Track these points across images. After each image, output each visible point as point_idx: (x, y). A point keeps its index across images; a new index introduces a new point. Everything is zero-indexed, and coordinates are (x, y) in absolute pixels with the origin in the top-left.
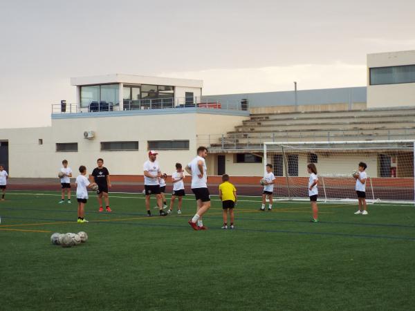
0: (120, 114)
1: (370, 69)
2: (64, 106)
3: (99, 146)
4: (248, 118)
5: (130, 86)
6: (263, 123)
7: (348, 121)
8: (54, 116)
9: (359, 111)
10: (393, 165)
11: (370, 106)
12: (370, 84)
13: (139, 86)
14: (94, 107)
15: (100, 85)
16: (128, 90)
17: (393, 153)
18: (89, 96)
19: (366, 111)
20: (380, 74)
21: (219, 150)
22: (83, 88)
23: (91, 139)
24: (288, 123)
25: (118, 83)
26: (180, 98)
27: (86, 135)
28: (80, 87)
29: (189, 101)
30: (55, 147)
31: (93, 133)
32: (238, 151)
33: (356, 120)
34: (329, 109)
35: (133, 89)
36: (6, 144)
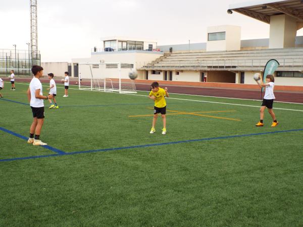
0: (116, 53)
1: (208, 34)
2: (95, 50)
3: (105, 66)
4: (163, 55)
5: (122, 41)
6: (168, 57)
8: (92, 54)
9: (202, 52)
10: (205, 76)
11: (207, 50)
12: (208, 40)
13: (126, 42)
14: (107, 50)
15: (111, 41)
16: (121, 43)
17: (205, 71)
18: (108, 45)
19: (205, 52)
22: (106, 42)
26: (146, 47)
27: (101, 61)
28: (104, 41)
30: (92, 66)
31: (103, 60)
35: (123, 43)
36: (78, 64)
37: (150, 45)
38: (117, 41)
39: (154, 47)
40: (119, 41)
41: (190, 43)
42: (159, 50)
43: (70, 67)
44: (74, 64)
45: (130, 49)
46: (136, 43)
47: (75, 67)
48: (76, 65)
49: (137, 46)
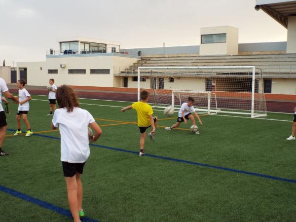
0: (79, 56)
1: (202, 35)
2: (52, 52)
3: (67, 71)
4: (140, 59)
5: (85, 43)
6: (147, 62)
7: (190, 61)
8: (47, 56)
9: (196, 57)
10: (213, 84)
11: (201, 54)
12: (202, 43)
13: (89, 43)
14: (66, 52)
15: (70, 42)
16: (83, 45)
17: (213, 78)
18: (66, 47)
19: (199, 57)
20: (207, 38)
21: (124, 75)
22: (62, 44)
23: (64, 68)
24: (159, 62)
25: (78, 41)
26: (109, 50)
27: (61, 66)
28: (61, 43)
30: (47, 71)
31: (64, 65)
32: (134, 75)
33: (194, 61)
34: (180, 56)
35: (86, 44)
36: (26, 69)
37: (112, 48)
38: (80, 42)
39: (117, 50)
40: (82, 42)
41: (165, 46)
43: (13, 73)
44: (20, 68)
46: (100, 45)
47: (21, 72)
48: (23, 70)
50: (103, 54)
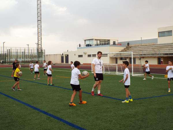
0: (94, 47)
1: (159, 32)
2: (80, 46)
3: (87, 56)
4: (125, 48)
6: (129, 49)
7: (151, 48)
8: (78, 48)
9: (155, 45)
10: (162, 61)
11: (158, 43)
12: (159, 37)
13: (99, 40)
14: (88, 45)
15: (89, 40)
16: (96, 41)
18: (88, 43)
19: (157, 45)
20: (162, 34)
22: (86, 41)
23: (86, 54)
24: (135, 49)
25: (93, 39)
26: (111, 43)
27: (84, 53)
28: (85, 40)
29: (114, 43)
30: (78, 56)
31: (86, 52)
32: (121, 57)
33: (154, 48)
34: (151, 44)
35: (98, 41)
36: (68, 55)
38: (94, 40)
39: (116, 43)
40: (95, 40)
41: (142, 39)
42: (120, 44)
43: (62, 58)
44: (65, 55)
45: (103, 44)
46: (106, 41)
47: (66, 57)
48: (67, 56)
49: (106, 43)
50: (104, 45)
